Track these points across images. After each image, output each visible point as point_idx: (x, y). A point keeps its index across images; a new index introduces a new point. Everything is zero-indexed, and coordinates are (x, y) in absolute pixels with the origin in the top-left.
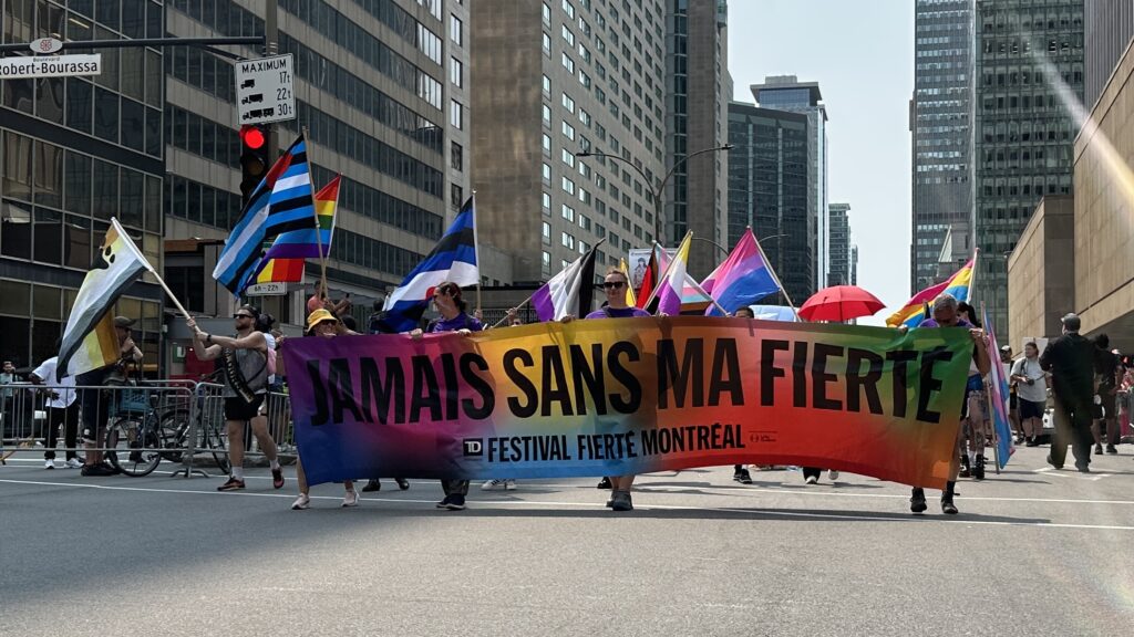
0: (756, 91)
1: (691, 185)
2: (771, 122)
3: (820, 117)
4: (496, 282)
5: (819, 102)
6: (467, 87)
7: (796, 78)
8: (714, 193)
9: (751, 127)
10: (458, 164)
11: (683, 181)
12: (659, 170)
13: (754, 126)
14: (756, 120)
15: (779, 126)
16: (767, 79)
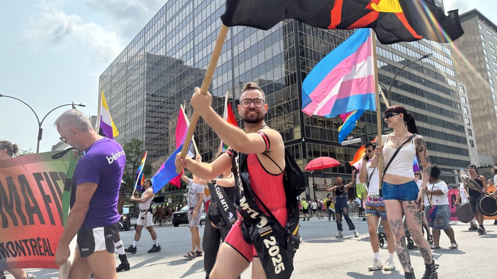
4: (489, 165)
6: (470, 113)
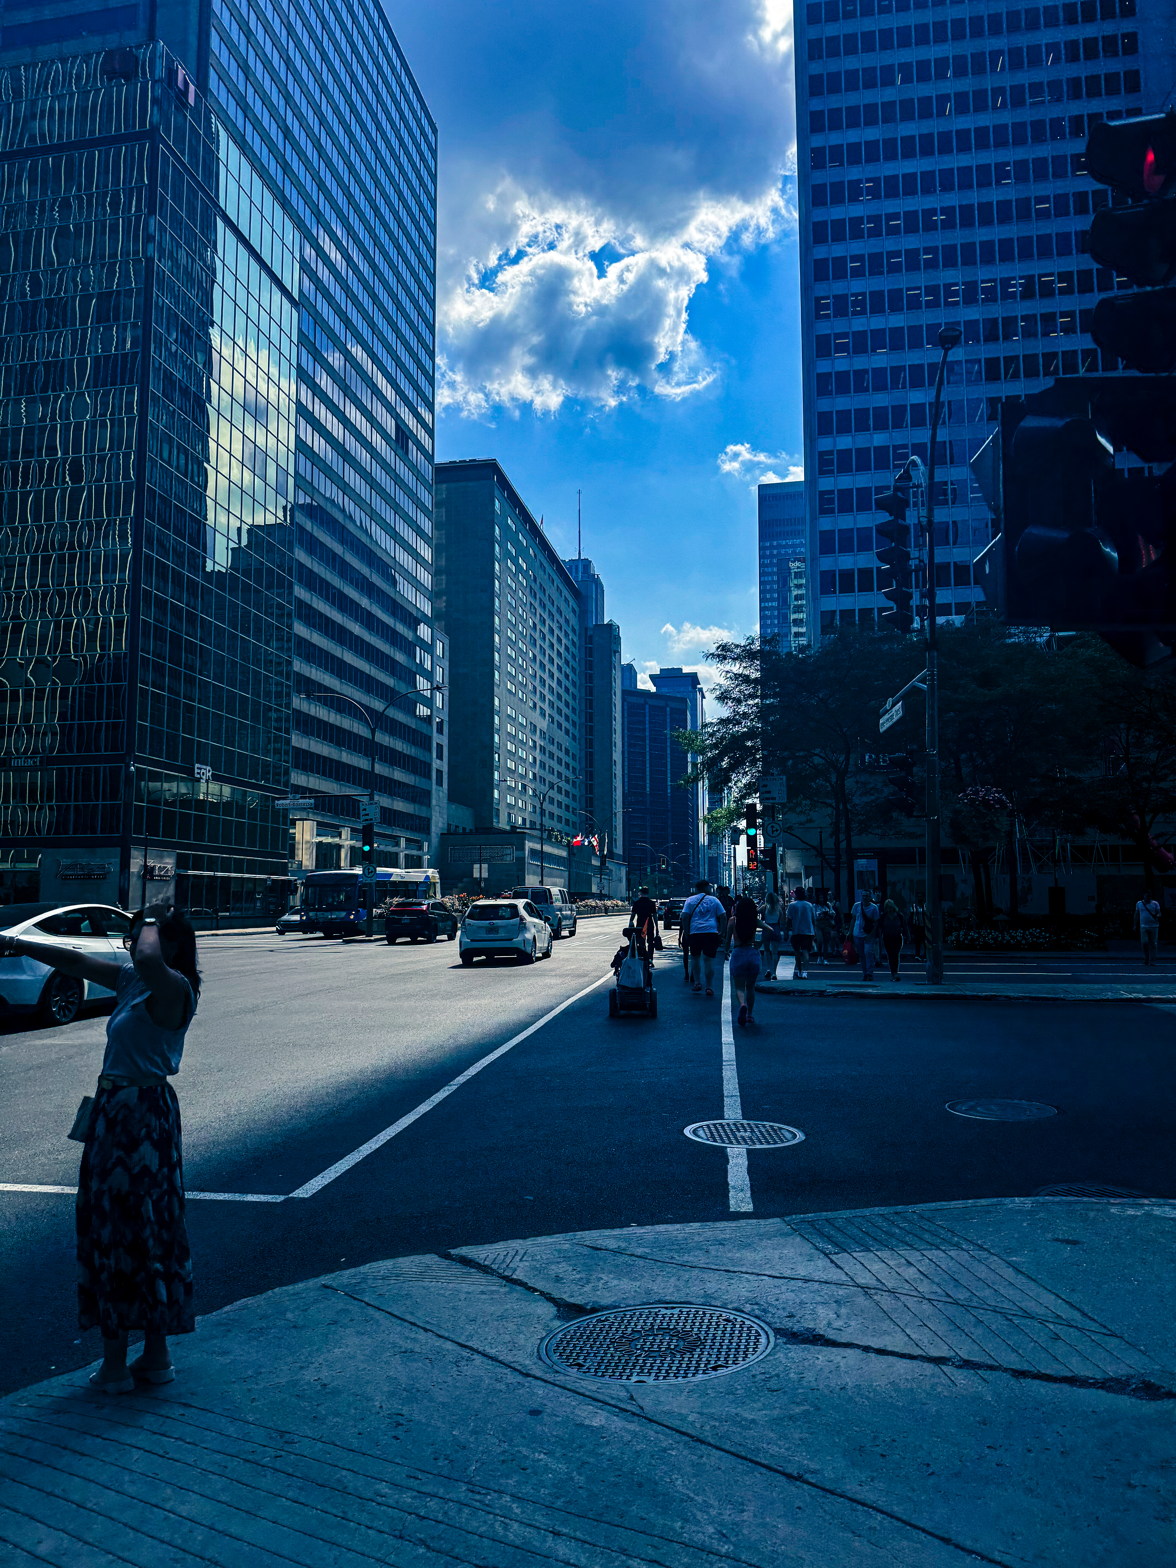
0: (653, 678)
1: (596, 757)
2: (662, 703)
3: (699, 696)
4: (464, 829)
5: (699, 686)
7: (681, 669)
8: (611, 763)
9: (647, 707)
10: (440, 757)
11: (591, 754)
12: (574, 747)
13: (650, 706)
14: (651, 702)
15: (667, 705)
16: (661, 670)
